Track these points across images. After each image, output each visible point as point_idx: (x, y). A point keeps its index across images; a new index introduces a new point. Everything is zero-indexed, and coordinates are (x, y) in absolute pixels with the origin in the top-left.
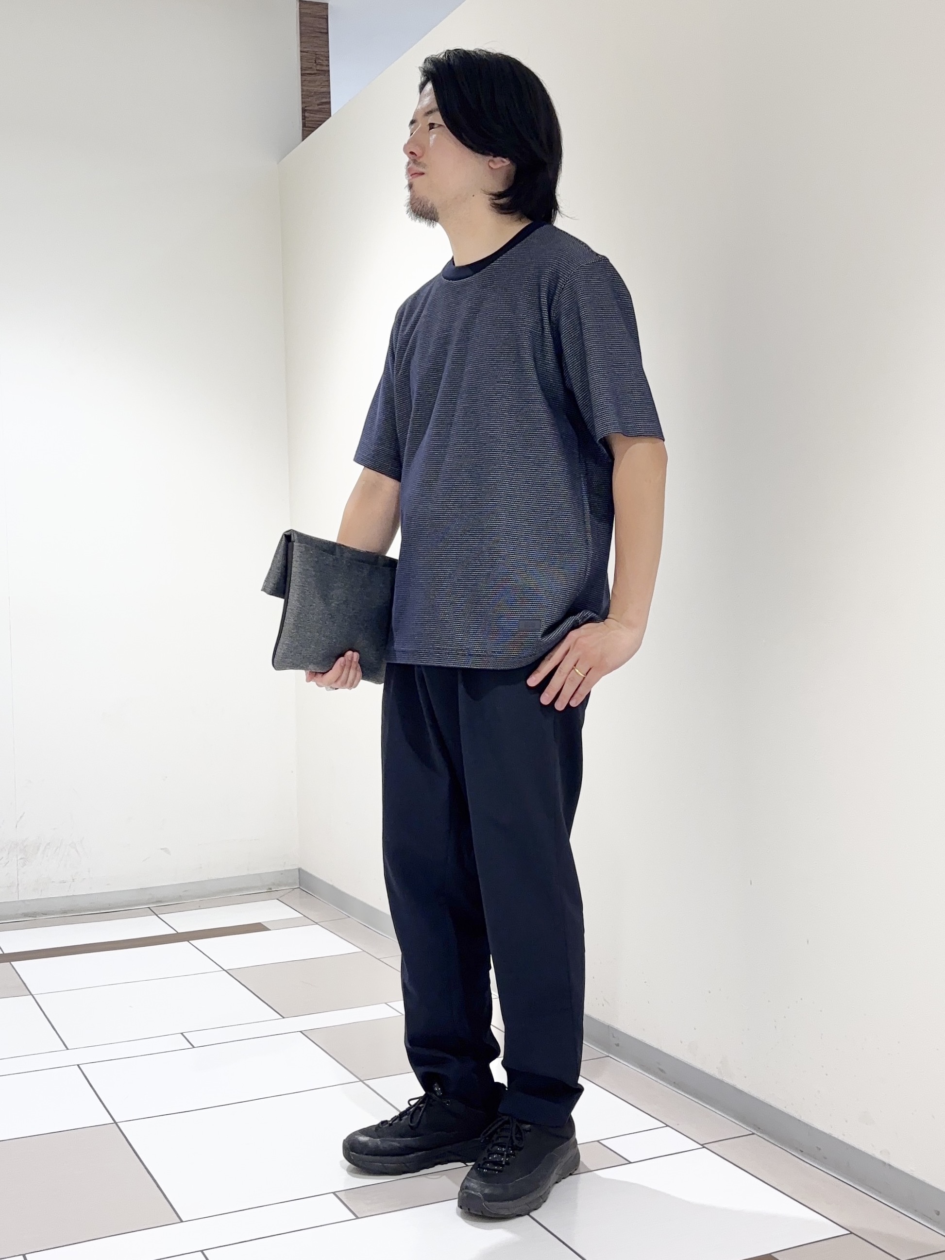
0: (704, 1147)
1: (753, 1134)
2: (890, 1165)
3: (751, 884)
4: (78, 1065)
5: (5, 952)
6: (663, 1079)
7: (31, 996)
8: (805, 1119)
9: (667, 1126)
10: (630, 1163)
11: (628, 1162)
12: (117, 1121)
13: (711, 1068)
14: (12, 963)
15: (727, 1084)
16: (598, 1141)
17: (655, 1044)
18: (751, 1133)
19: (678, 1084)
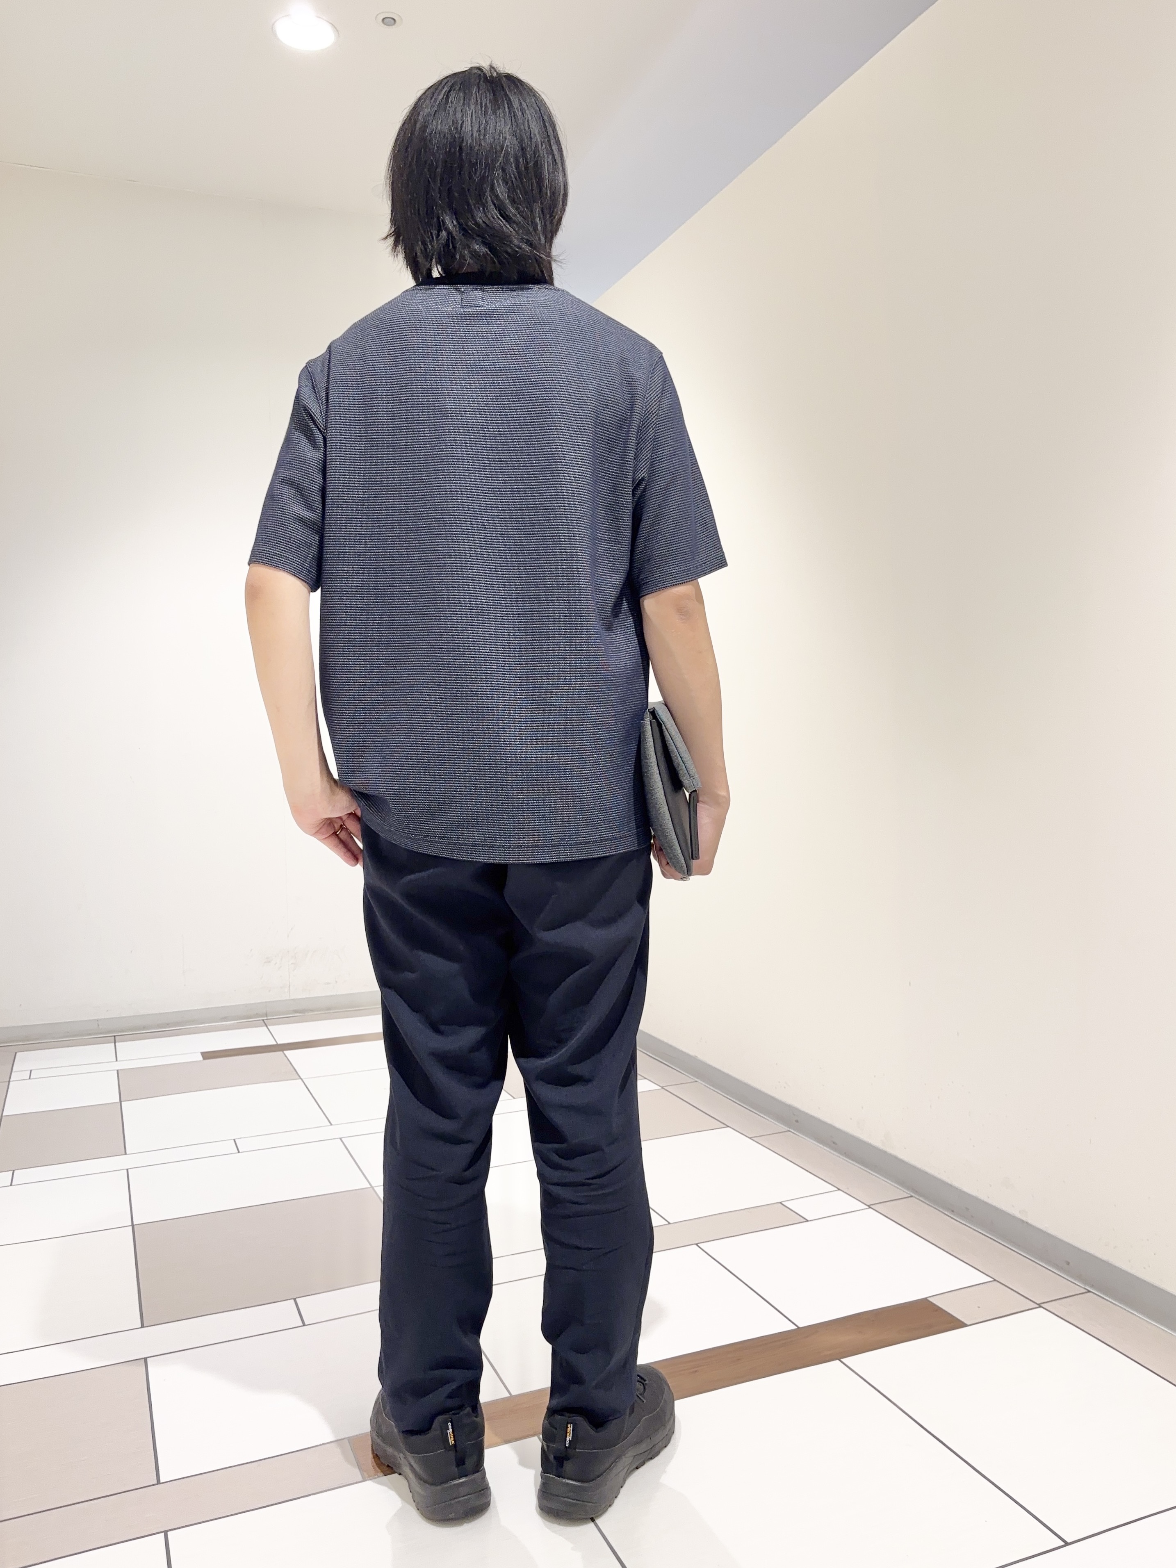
0: (870, 1208)
1: (912, 1196)
2: (1027, 1223)
3: (910, 985)
4: (341, 1139)
5: (279, 1043)
6: (835, 1150)
7: (300, 1080)
8: (956, 1184)
9: (839, 1189)
10: (808, 1221)
11: (805, 1220)
12: (373, 1185)
13: (876, 1141)
14: (285, 1052)
15: (890, 1155)
16: (781, 1203)
17: (829, 1121)
18: (909, 1195)
19: (848, 1155)
